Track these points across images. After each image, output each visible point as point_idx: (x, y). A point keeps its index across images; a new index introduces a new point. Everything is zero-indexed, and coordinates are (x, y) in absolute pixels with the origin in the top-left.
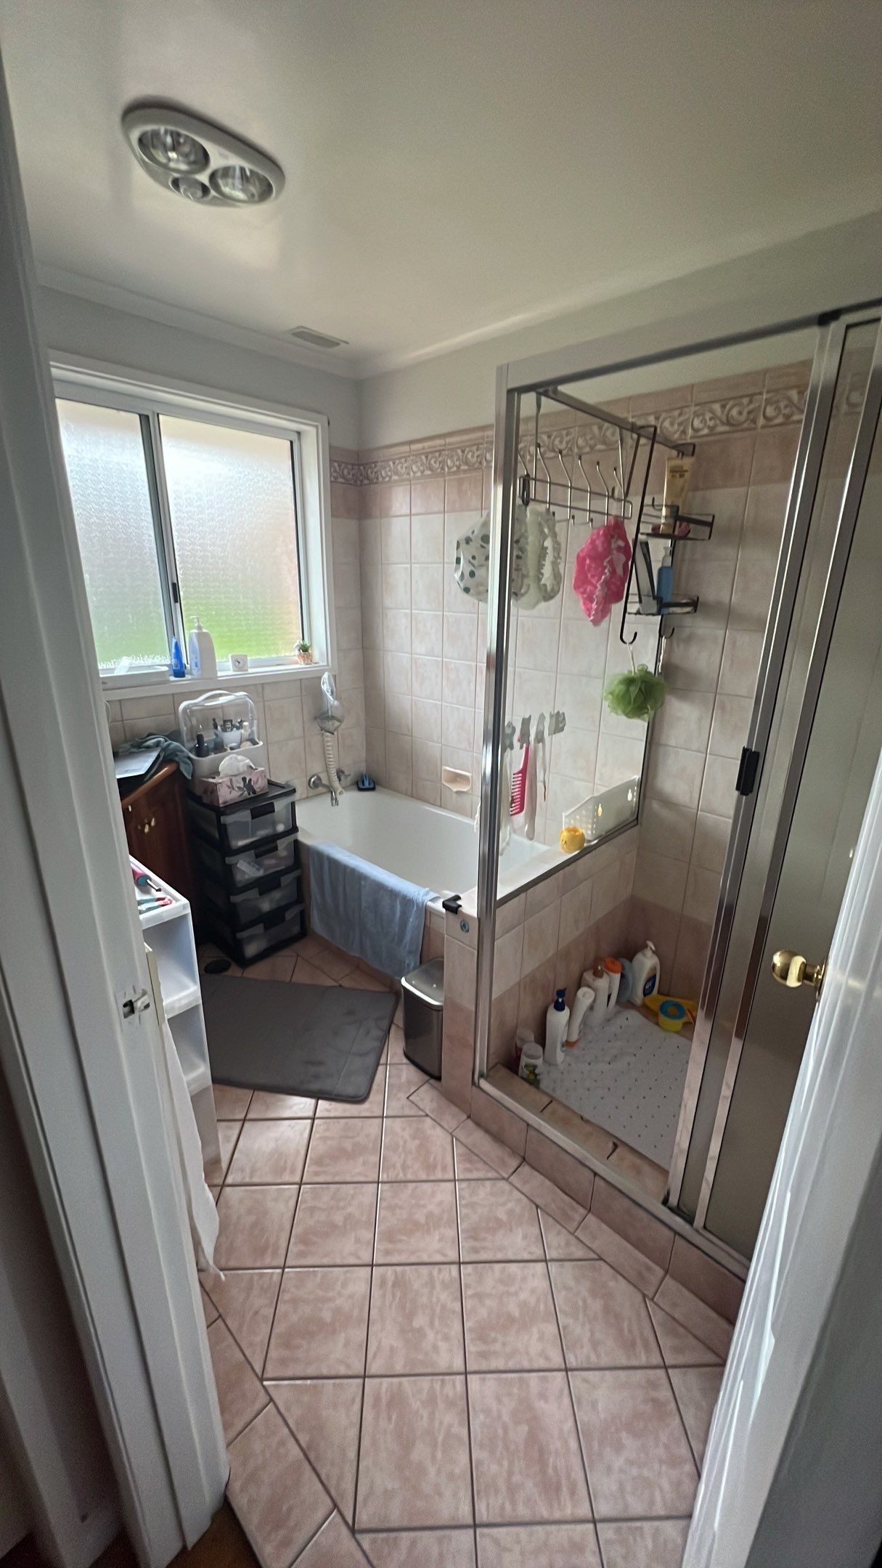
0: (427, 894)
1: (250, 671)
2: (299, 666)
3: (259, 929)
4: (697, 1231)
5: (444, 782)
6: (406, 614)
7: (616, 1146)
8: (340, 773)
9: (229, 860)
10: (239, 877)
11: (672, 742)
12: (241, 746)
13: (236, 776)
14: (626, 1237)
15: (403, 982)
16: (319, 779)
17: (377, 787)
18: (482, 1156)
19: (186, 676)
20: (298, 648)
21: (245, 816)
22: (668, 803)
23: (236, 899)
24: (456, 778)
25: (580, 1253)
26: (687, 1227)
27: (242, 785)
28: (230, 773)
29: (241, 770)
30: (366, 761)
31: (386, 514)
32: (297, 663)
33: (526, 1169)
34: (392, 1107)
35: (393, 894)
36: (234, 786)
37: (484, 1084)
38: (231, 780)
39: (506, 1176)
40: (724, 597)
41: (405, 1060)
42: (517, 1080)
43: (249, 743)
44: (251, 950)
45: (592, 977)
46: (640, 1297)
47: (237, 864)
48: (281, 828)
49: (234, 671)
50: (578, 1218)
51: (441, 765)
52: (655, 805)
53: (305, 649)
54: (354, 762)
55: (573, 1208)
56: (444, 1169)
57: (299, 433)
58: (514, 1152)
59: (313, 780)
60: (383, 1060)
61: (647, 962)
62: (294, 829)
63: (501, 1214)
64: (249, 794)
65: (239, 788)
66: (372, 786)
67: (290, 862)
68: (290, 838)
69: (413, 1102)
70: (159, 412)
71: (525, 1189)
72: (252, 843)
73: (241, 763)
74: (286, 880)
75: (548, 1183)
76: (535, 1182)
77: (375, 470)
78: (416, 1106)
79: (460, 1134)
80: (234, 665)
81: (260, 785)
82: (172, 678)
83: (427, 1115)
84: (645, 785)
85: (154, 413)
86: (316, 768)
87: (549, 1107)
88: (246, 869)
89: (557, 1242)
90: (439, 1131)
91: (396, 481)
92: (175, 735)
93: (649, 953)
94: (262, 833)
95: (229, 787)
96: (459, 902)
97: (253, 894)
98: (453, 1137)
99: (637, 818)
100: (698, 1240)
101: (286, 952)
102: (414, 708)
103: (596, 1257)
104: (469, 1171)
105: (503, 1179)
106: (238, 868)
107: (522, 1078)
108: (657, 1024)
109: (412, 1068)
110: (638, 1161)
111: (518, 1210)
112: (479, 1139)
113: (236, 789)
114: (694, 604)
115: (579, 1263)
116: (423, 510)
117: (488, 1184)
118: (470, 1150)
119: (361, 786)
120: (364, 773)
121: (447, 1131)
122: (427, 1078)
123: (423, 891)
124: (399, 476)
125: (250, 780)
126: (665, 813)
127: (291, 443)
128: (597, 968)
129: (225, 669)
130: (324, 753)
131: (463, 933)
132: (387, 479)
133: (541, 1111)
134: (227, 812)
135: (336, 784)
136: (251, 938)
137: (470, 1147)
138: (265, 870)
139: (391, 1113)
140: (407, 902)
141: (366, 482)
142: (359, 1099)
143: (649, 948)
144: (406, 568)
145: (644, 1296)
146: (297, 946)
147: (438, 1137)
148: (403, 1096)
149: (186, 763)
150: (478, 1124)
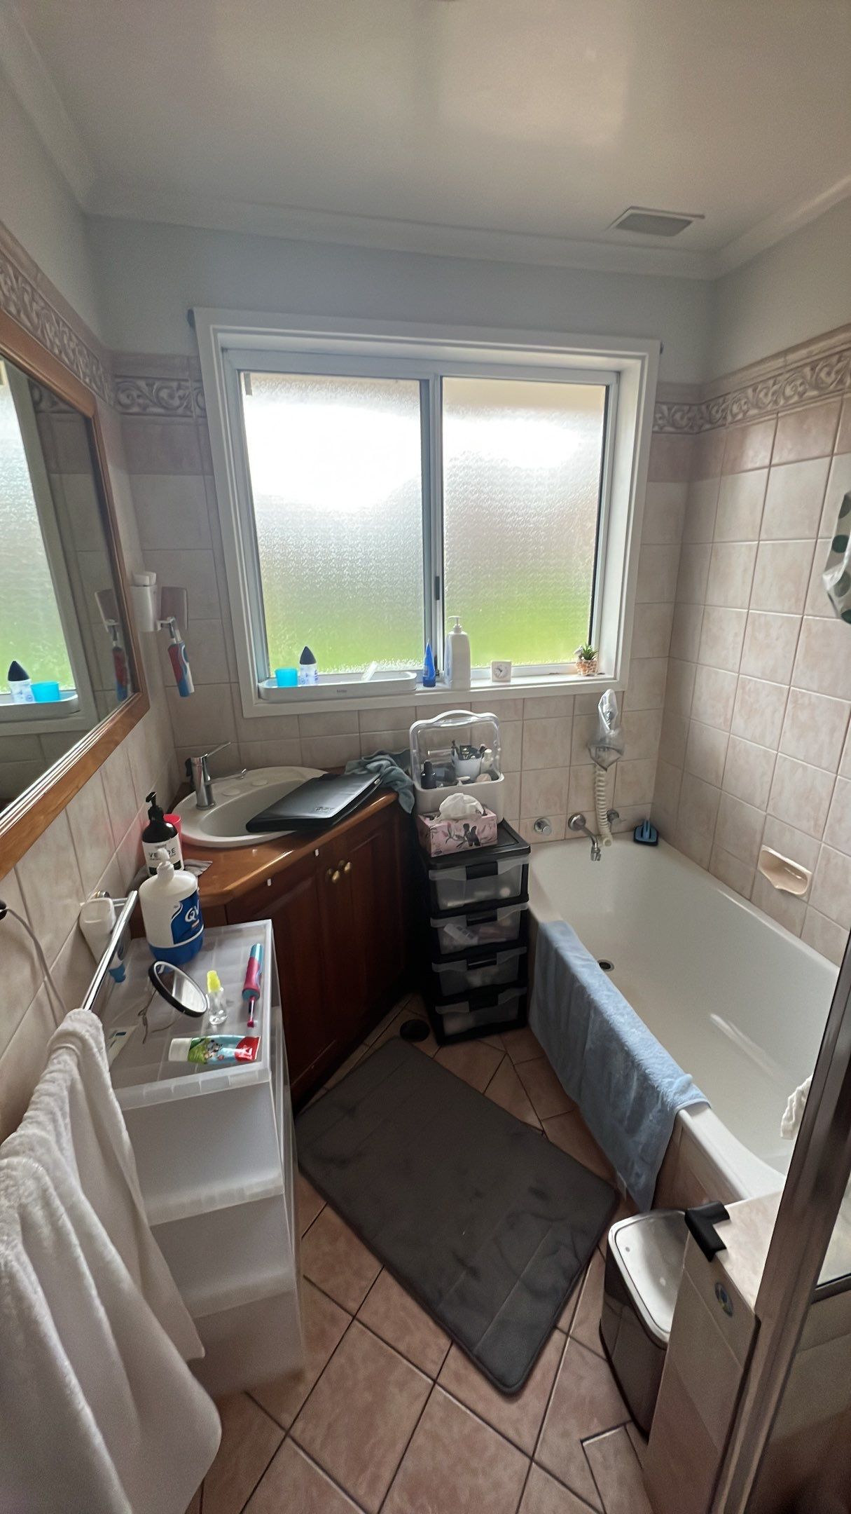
0: (684, 1090)
1: (514, 681)
2: (577, 677)
3: (463, 1007)
5: (760, 868)
6: (739, 614)
8: (612, 815)
9: (435, 923)
10: (445, 942)
12: (478, 778)
13: (456, 820)
16: (583, 820)
17: (661, 841)
19: (437, 684)
20: (579, 654)
21: (457, 874)
23: (441, 968)
24: (781, 868)
27: (462, 834)
28: (453, 816)
29: (468, 811)
30: (653, 804)
31: (734, 468)
32: (575, 673)
34: (553, 1447)
36: (452, 834)
38: (449, 826)
41: (598, 1346)
43: (487, 776)
44: (452, 1026)
47: (444, 927)
48: (505, 892)
49: (494, 681)
51: (761, 844)
53: (588, 656)
54: (635, 803)
57: (619, 374)
59: (575, 818)
60: (563, 1323)
62: (523, 897)
64: (471, 845)
65: (458, 837)
66: (653, 840)
67: (514, 935)
68: (517, 908)
69: (586, 1459)
70: (442, 374)
72: (466, 905)
73: (468, 805)
74: (502, 957)
77: (723, 407)
78: (592, 1473)
80: (494, 672)
81: (487, 833)
82: (420, 687)
85: (436, 375)
86: (580, 804)
88: (454, 934)
91: (754, 417)
92: (402, 758)
94: (481, 895)
95: (446, 835)
97: (458, 967)
101: (494, 1040)
102: (730, 751)
106: (446, 933)
109: (605, 1374)
113: (455, 837)
116: (792, 457)
119: (638, 838)
120: (648, 818)
122: (625, 1414)
123: (681, 1080)
124: (760, 408)
125: (474, 828)
127: (608, 388)
129: (482, 680)
130: (594, 788)
132: (740, 416)
134: (439, 865)
135: (605, 829)
136: (453, 1015)
138: (480, 938)
139: (548, 1461)
141: (707, 426)
142: (507, 1390)
144: (750, 547)
146: (509, 1036)
148: (576, 1430)
149: (406, 794)
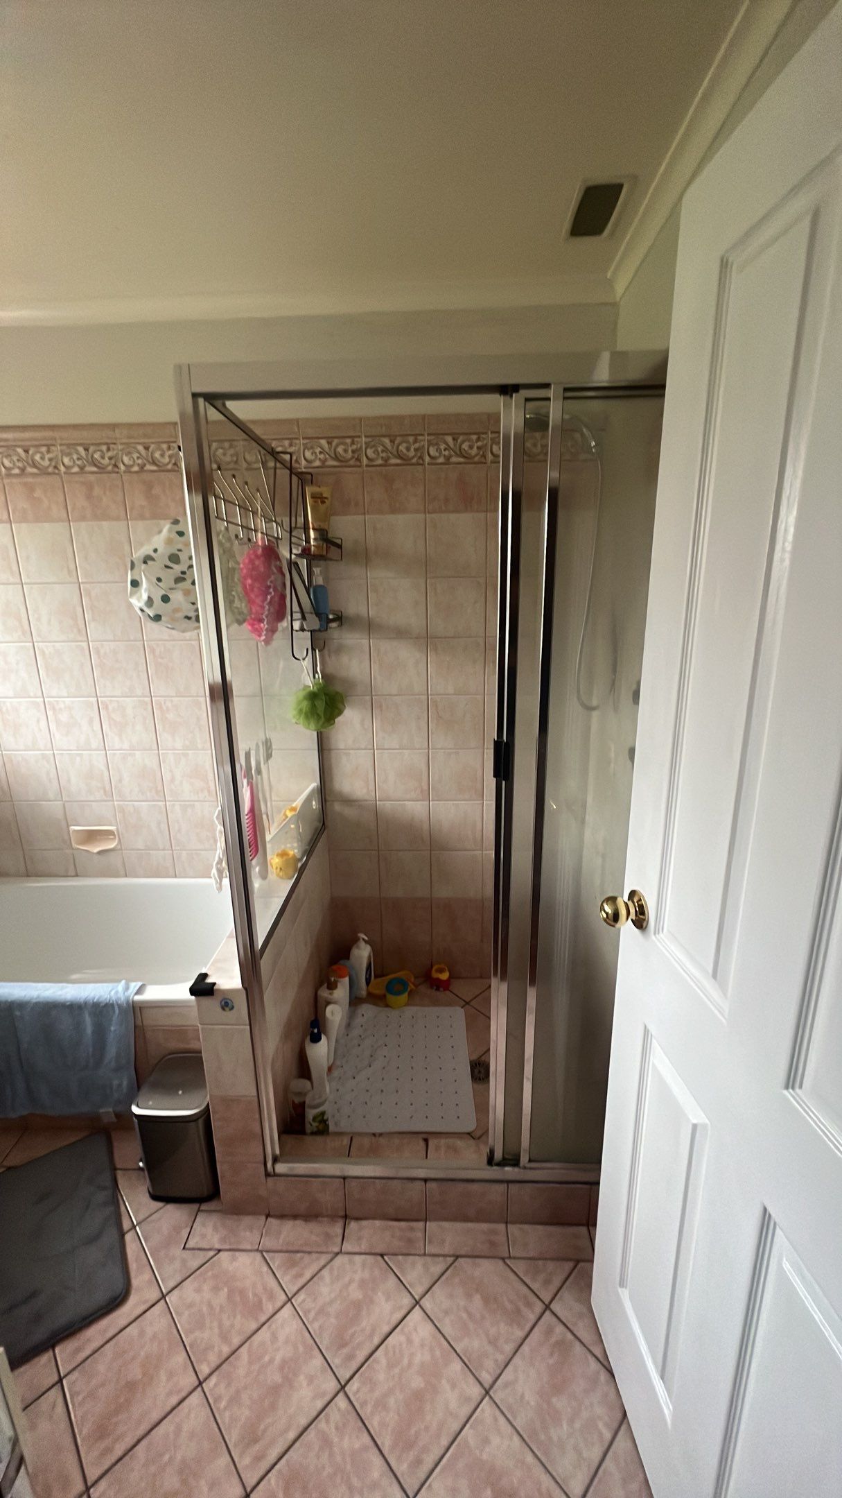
0: (127, 988)
4: (525, 1168)
5: (75, 845)
7: (426, 1141)
11: (342, 746)
14: (466, 1219)
15: (136, 1110)
18: (305, 1249)
22: (348, 801)
24: (91, 836)
25: (437, 1268)
26: (516, 1169)
33: (353, 1225)
34: (169, 1274)
35: (74, 1008)
37: (281, 1168)
39: (336, 1249)
40: (362, 610)
41: (160, 1204)
42: (309, 1139)
45: (328, 992)
46: (500, 1262)
50: (420, 1235)
51: (68, 826)
52: (337, 807)
55: (412, 1229)
56: (271, 1297)
58: (333, 1217)
60: (126, 1225)
61: (362, 953)
63: (355, 1293)
69: (193, 1249)
71: (364, 1248)
75: (378, 1223)
76: (367, 1233)
78: (200, 1249)
79: (267, 1243)
83: (219, 1251)
84: (325, 791)
87: (352, 1147)
89: (416, 1273)
90: (243, 1259)
93: (362, 944)
96: (209, 980)
98: (261, 1252)
99: (324, 824)
100: (530, 1175)
103: (452, 1259)
104: (299, 1275)
105: (337, 1254)
107: (313, 1133)
108: (387, 1006)
109: (170, 1207)
110: (450, 1141)
111: (366, 1275)
112: (290, 1232)
114: (339, 618)
115: (444, 1278)
117: (325, 1272)
118: (287, 1252)
121: (251, 1251)
122: (195, 1207)
123: (120, 987)
126: (349, 812)
128: (330, 980)
131: (228, 1013)
133: (348, 1156)
137: (284, 1248)
139: (172, 1284)
140: (101, 1010)
142: (117, 1301)
143: (361, 940)
145: (503, 1259)
147: (244, 1267)
148: (177, 1251)
150: (282, 1217)
